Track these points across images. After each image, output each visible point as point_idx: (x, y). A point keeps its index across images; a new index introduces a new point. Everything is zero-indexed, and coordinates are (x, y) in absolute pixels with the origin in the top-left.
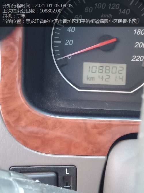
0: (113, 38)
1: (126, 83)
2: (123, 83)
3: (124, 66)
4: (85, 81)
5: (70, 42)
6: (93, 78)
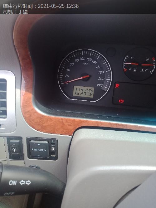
0: (88, 75)
1: (93, 97)
2: (92, 97)
3: (93, 88)
4: (74, 95)
5: (67, 76)
6: (78, 94)
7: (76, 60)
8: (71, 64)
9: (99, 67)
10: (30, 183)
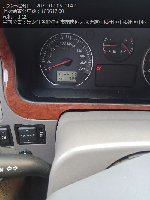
0: (69, 59)
1: (77, 81)
3: (76, 72)
4: (58, 80)
5: (49, 62)
7: (57, 45)
9: (80, 51)
10: (17, 168)
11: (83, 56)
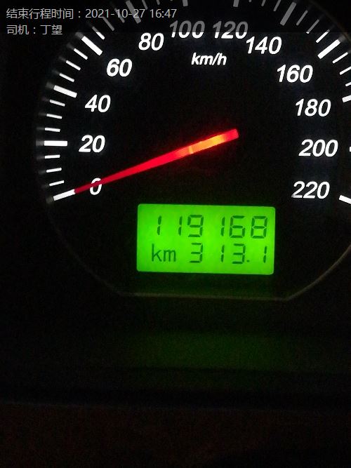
1: (276, 269)
2: (267, 268)
5: (93, 144)
7: (149, 42)
8: (118, 68)
9: (294, 74)
11: (314, 108)
